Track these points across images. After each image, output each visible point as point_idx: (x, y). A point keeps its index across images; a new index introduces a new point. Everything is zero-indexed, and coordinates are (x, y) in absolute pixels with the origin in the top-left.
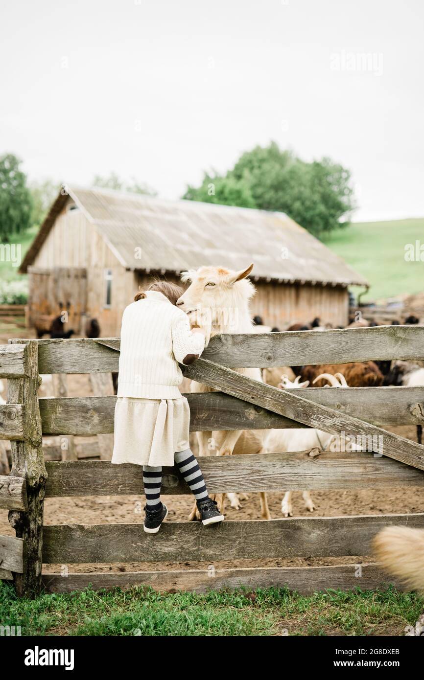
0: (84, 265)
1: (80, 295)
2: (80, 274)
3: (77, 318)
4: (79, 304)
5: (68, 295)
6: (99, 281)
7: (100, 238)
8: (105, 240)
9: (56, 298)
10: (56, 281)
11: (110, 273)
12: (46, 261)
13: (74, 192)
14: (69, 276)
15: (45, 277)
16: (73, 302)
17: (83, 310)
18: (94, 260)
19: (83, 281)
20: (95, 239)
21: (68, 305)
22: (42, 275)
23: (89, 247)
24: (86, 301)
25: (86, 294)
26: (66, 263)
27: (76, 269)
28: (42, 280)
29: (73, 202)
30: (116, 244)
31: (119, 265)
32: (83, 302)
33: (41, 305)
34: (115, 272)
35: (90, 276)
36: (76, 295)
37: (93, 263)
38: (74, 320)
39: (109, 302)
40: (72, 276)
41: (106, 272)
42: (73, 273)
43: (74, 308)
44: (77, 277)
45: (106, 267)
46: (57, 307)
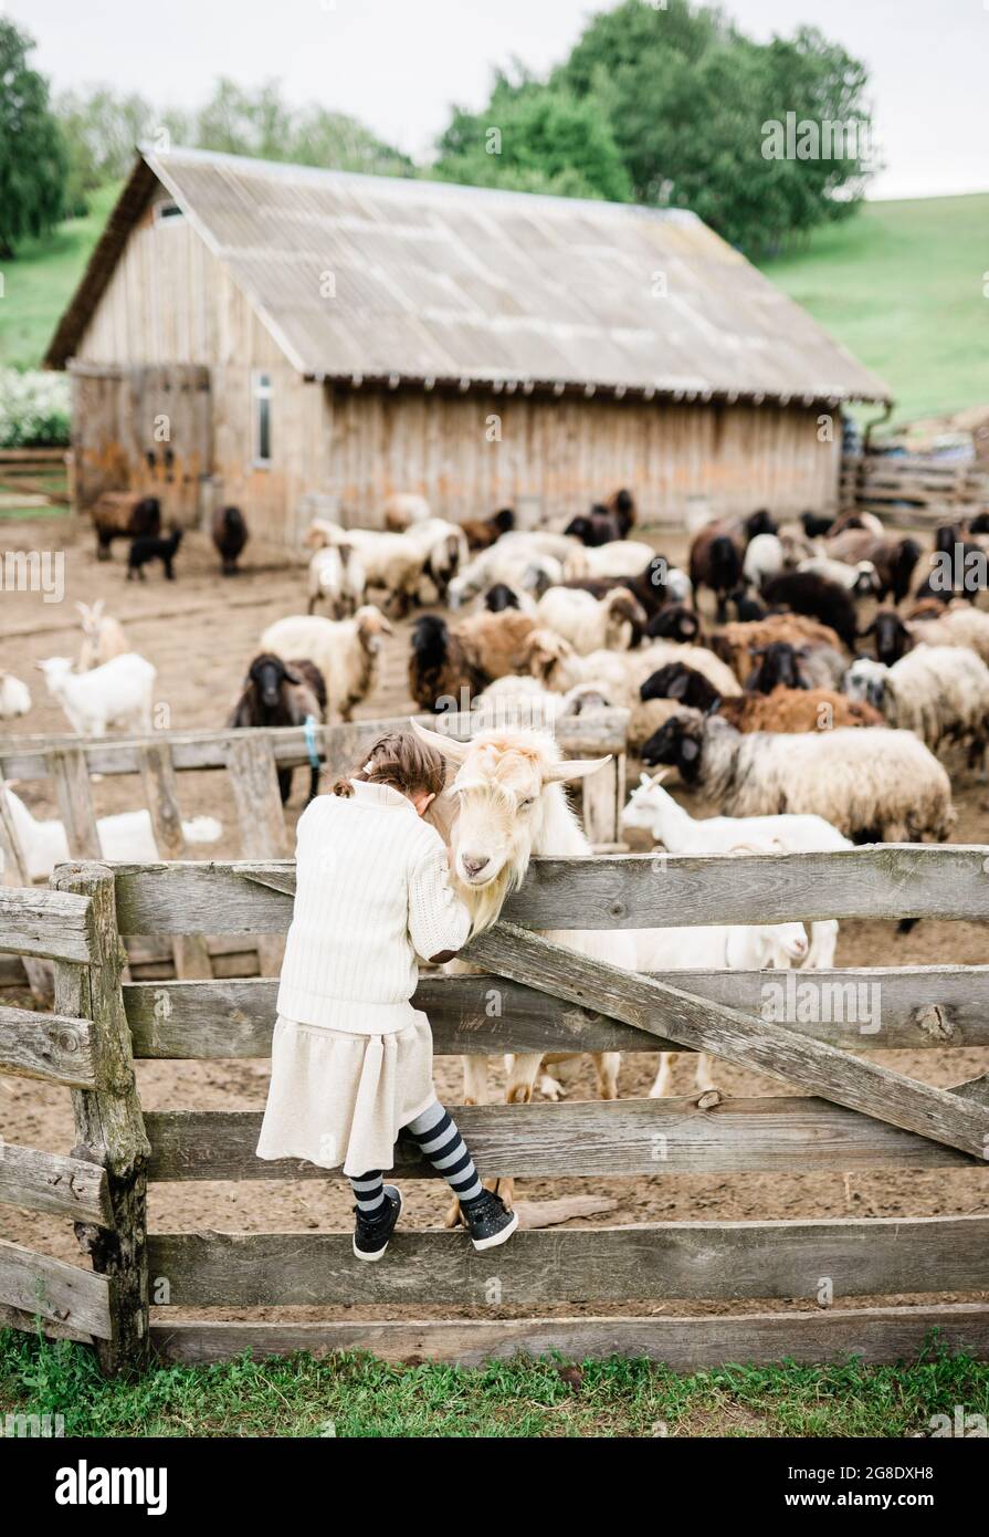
0: (203, 358)
1: (195, 431)
2: (193, 381)
3: (191, 488)
4: (194, 455)
6: (240, 397)
7: (238, 296)
8: (252, 299)
9: (140, 442)
10: (137, 400)
11: (265, 382)
12: (106, 344)
13: (165, 167)
14: (167, 387)
15: (109, 385)
16: (180, 451)
17: (204, 470)
18: (227, 345)
19: (202, 398)
20: (225, 295)
21: (170, 457)
22: (101, 379)
23: (211, 314)
24: (212, 447)
25: (211, 429)
26: (157, 351)
27: (182, 367)
28: (102, 393)
29: (167, 195)
30: (278, 313)
31: (286, 363)
32: (203, 450)
33: (104, 453)
34: (277, 379)
35: (219, 387)
36: (188, 434)
37: (224, 355)
38: (184, 493)
39: (265, 453)
40: (176, 387)
41: (256, 378)
42: (177, 378)
43: (183, 465)
44: (185, 388)
45: (255, 364)
46: (144, 463)
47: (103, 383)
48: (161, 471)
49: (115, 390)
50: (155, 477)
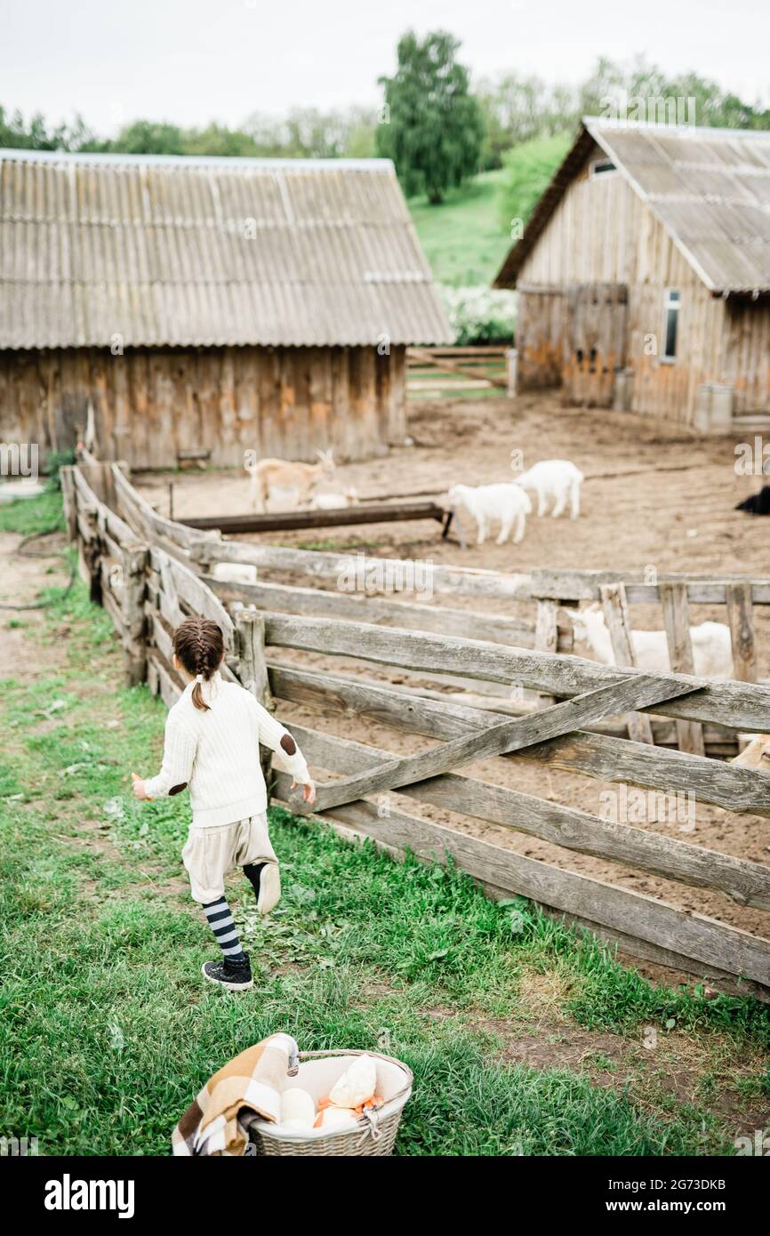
0: (623, 278)
1: (613, 334)
2: (615, 296)
3: (608, 377)
4: (612, 353)
5: (593, 337)
6: (654, 307)
7: (657, 227)
8: (670, 230)
9: (572, 342)
10: (572, 311)
11: (674, 297)
12: (544, 268)
13: (601, 134)
14: (595, 302)
15: (546, 299)
16: (601, 349)
17: (618, 364)
18: (644, 270)
19: (621, 308)
20: (645, 230)
21: (594, 353)
22: (541, 295)
23: (633, 245)
24: (626, 347)
25: (626, 332)
26: (586, 274)
27: (608, 286)
28: (541, 305)
29: (603, 154)
30: (692, 243)
31: (695, 282)
32: (619, 348)
33: (540, 350)
34: (686, 295)
35: (634, 301)
36: (607, 336)
37: (641, 276)
38: (602, 381)
39: (671, 350)
40: (601, 300)
41: (667, 294)
42: (603, 294)
43: (603, 360)
44: (609, 301)
45: (666, 283)
46: (574, 359)
47: (543, 299)
48: (586, 364)
49: (551, 303)
50: (581, 370)
